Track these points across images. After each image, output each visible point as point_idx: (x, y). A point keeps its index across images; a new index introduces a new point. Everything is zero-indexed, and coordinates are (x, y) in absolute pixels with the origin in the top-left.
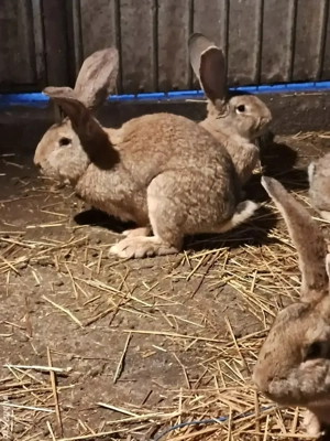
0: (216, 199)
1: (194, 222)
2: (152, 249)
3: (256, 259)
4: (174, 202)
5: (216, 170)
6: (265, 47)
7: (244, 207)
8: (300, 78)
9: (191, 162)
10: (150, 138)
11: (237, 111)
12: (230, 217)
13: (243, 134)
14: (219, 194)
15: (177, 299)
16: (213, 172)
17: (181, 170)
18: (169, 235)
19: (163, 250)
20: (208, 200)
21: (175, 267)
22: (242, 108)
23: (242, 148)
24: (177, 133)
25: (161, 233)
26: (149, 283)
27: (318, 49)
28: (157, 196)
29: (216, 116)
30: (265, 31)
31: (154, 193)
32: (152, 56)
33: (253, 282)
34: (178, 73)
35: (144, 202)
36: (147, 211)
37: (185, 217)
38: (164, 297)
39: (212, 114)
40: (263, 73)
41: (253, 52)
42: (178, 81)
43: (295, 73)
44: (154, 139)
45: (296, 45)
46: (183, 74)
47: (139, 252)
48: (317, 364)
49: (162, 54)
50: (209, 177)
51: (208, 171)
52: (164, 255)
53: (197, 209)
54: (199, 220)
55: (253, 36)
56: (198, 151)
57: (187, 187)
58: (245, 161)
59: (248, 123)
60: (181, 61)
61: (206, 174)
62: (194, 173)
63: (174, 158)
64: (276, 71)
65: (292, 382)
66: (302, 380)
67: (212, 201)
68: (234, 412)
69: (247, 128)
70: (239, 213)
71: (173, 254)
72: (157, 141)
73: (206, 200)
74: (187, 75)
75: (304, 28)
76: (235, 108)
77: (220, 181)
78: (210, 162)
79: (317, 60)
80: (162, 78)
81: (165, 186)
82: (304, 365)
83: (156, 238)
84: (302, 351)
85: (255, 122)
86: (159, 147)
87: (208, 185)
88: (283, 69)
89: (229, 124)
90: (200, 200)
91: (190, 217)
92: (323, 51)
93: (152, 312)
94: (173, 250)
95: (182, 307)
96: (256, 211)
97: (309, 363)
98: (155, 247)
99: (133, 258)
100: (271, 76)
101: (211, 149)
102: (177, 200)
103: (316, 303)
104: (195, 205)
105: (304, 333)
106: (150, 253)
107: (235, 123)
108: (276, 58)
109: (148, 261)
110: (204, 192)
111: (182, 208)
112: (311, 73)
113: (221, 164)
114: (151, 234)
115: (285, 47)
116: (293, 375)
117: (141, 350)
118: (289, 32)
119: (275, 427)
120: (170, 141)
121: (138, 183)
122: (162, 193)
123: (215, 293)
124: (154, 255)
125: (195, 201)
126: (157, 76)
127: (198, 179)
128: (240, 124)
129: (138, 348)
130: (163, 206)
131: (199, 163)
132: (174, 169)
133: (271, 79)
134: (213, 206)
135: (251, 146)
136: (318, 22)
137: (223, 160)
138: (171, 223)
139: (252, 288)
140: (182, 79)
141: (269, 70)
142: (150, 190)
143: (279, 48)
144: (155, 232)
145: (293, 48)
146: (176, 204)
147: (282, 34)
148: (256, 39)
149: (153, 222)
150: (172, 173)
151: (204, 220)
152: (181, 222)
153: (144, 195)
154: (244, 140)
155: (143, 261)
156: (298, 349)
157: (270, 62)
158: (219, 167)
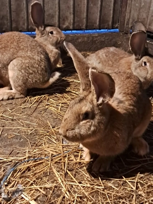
0: (41, 71)
1: (32, 82)
2: (12, 95)
3: (61, 98)
4: (22, 72)
5: (41, 57)
6: (61, 13)
7: (54, 75)
8: (77, 28)
9: (29, 53)
10: (8, 42)
11: (50, 34)
12: (49, 79)
13: (52, 45)
14: (43, 69)
15: (25, 115)
16: (39, 58)
17: (24, 57)
18: (20, 88)
19: (17, 96)
20: (38, 71)
21: (23, 103)
22: (52, 33)
23: (52, 51)
24: (21, 40)
25: (16, 88)
26: (11, 110)
27: (85, 14)
28: (13, 70)
29: (40, 36)
30: (61, 5)
31: (12, 68)
32: (8, 15)
33: (60, 107)
34: (21, 23)
35: (7, 73)
36: (9, 77)
37: (27, 79)
38: (18, 115)
39: (38, 35)
40: (61, 25)
41: (56, 15)
42: (22, 27)
43: (75, 26)
44: (10, 42)
45: (75, 12)
46: (24, 24)
47: (6, 97)
48: (87, 122)
49: (13, 14)
50: (38, 60)
51: (37, 58)
52: (18, 98)
53: (33, 76)
54: (34, 81)
55: (56, 7)
56: (32, 48)
57: (27, 65)
58: (54, 57)
59: (55, 40)
60: (22, 17)
61: (37, 59)
62: (30, 58)
63: (20, 51)
64: (67, 24)
65: (77, 131)
66: (81, 129)
67: (39, 72)
68: (52, 154)
69: (54, 42)
70: (52, 77)
71: (22, 98)
72: (12, 43)
73: (36, 71)
74: (26, 24)
75: (78, 5)
76: (49, 32)
77: (43, 63)
78: (38, 54)
79: (85, 20)
80: (14, 25)
81: (17, 65)
82: (81, 123)
83: (14, 91)
84: (81, 116)
85: (58, 39)
86: (12, 46)
87: (37, 64)
88: (70, 23)
89: (46, 40)
90: (34, 71)
91: (29, 79)
92: (87, 16)
93: (12, 120)
94: (22, 96)
95: (27, 118)
96: (60, 76)
97: (84, 122)
98: (13, 95)
99: (2, 100)
100: (64, 26)
101: (38, 48)
102: (23, 71)
103: (86, 96)
104: (32, 74)
105: (81, 108)
106: (11, 97)
107: (49, 39)
108: (67, 18)
109: (10, 101)
110: (36, 68)
111: (25, 75)
112: (82, 26)
113: (43, 55)
114: (11, 89)
115: (70, 13)
116: (77, 127)
117: (8, 135)
118: (72, 7)
119: (71, 159)
120: (18, 43)
121: (4, 64)
122: (16, 68)
123: (43, 112)
124: (13, 99)
125: (31, 72)
126: (11, 25)
127: (32, 61)
128: (51, 40)
129: (6, 134)
130: (16, 74)
131: (33, 54)
132: (21, 57)
133: (65, 28)
134: (40, 74)
135: (57, 50)
136: (84, 2)
137: (44, 53)
138: (20, 83)
139: (59, 109)
140: (23, 26)
141: (64, 24)
142: (9, 67)
143: (68, 14)
144: (13, 88)
145: (74, 14)
146: (23, 73)
147: (69, 7)
148: (57, 9)
149: (12, 83)
150: (20, 59)
151: (36, 81)
152: (25, 82)
153: (7, 70)
154: (53, 47)
155: (7, 101)
156: (79, 116)
157: (64, 20)
158: (42, 56)
